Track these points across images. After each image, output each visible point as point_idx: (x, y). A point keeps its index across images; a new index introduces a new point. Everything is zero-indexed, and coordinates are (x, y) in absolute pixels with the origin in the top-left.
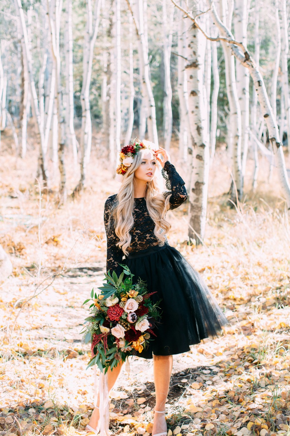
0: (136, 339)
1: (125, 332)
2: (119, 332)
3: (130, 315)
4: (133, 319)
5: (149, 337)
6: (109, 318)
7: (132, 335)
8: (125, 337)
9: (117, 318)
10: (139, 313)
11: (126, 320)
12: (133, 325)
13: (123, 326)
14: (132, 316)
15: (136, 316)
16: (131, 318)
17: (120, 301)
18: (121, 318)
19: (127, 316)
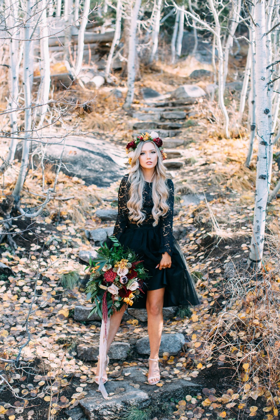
0: (127, 296)
1: (119, 290)
2: (114, 290)
3: (121, 278)
4: (124, 282)
5: (139, 293)
6: (106, 280)
7: (124, 292)
8: (119, 294)
9: (111, 280)
10: (130, 276)
11: (119, 282)
12: (125, 286)
13: (117, 286)
14: (123, 279)
15: (127, 279)
16: (123, 280)
17: (113, 267)
18: (114, 280)
19: (119, 278)
